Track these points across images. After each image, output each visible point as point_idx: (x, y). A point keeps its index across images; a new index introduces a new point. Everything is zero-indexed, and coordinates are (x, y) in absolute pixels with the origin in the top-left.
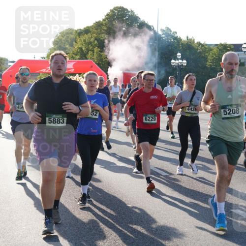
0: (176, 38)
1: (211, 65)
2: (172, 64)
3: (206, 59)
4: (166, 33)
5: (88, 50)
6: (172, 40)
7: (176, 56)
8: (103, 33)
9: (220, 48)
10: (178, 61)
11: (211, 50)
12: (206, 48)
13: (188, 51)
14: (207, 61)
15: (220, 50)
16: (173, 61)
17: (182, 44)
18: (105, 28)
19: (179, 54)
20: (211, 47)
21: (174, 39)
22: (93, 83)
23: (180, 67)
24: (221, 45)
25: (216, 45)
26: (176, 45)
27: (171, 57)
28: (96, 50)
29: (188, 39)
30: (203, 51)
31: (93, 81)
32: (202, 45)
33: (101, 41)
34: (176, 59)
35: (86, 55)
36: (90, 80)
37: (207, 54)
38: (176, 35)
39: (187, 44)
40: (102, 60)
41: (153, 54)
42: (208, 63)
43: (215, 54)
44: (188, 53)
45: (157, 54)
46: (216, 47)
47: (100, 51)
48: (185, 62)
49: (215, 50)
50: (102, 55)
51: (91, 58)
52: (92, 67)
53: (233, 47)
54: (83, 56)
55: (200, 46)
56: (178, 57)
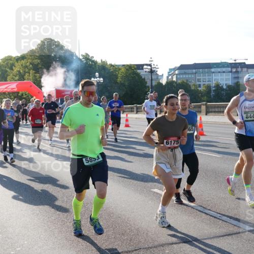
0: (93, 61)
1: (121, 81)
3: (116, 77)
4: (86, 58)
5: (25, 72)
6: (91, 63)
8: (36, 59)
11: (120, 69)
12: (116, 68)
13: (103, 71)
14: (117, 78)
15: (127, 69)
17: (98, 66)
18: (37, 55)
19: (97, 74)
20: (120, 67)
23: (98, 84)
24: (128, 65)
25: (124, 65)
26: (93, 67)
28: (32, 72)
30: (114, 71)
33: (35, 64)
35: (23, 76)
37: (117, 73)
38: (93, 59)
39: (102, 66)
42: (118, 80)
43: (123, 73)
44: (103, 73)
46: (123, 67)
47: (35, 73)
48: (102, 79)
49: (123, 70)
50: (36, 76)
51: (28, 79)
52: (31, 86)
53: (136, 67)
54: (22, 77)
55: (112, 67)
56: (96, 76)
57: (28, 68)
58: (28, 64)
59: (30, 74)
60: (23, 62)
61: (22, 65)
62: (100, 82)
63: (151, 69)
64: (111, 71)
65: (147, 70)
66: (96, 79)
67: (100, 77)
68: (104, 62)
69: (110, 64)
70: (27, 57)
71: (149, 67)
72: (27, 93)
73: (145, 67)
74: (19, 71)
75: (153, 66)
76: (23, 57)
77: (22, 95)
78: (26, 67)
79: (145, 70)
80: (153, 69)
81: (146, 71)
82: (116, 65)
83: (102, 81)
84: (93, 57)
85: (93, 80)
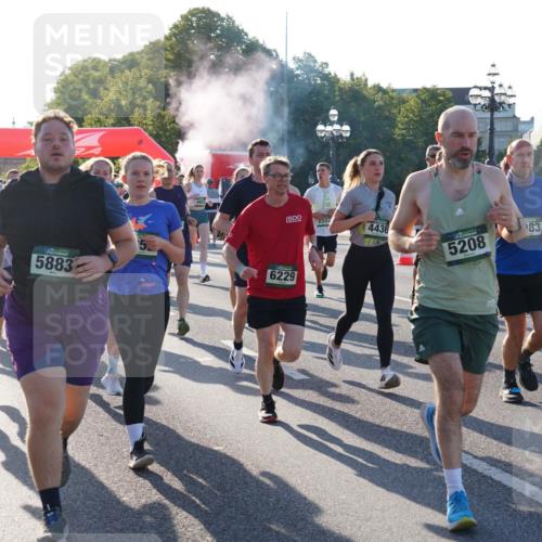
0: (326, 77)
1: (403, 135)
2: (319, 134)
3: (391, 121)
4: (305, 66)
6: (319, 82)
7: (328, 117)
9: (423, 97)
10: (333, 128)
11: (404, 102)
12: (392, 98)
13: (353, 104)
14: (394, 126)
15: (423, 101)
16: (320, 127)
17: (340, 89)
18: (171, 57)
19: (333, 112)
20: (405, 95)
21: (322, 79)
22: (143, 178)
23: (336, 140)
24: (426, 90)
25: (415, 90)
26: (326, 92)
27: (317, 118)
29: (352, 79)
30: (386, 105)
31: (142, 174)
32: (385, 92)
34: (326, 122)
36: (135, 173)
37: (395, 111)
38: (326, 71)
39: (351, 89)
40: (163, 127)
41: (277, 111)
42: (397, 131)
43: (413, 112)
44: (353, 110)
45: (286, 110)
46: (415, 95)
48: (347, 128)
49: (412, 103)
50: (164, 117)
51: (140, 124)
52: (140, 142)
53: (450, 94)
54: (123, 119)
55: (380, 94)
56: (332, 119)
62: (341, 136)
63: (492, 99)
64: (376, 104)
65: (479, 100)
66: (329, 128)
67: (340, 122)
69: (374, 86)
71: (487, 94)
73: (474, 92)
75: (497, 91)
76: (131, 62)
79: (472, 101)
80: (497, 98)
81: (475, 105)
82: (393, 91)
83: (348, 134)
84: (327, 64)
85: (322, 131)
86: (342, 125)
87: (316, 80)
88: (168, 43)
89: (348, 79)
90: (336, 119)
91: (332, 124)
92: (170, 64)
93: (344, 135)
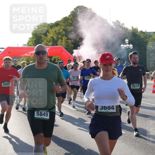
4: (117, 25)
13: (133, 37)
17: (129, 32)
19: (127, 40)
21: (122, 29)
28: (64, 38)
30: (145, 37)
33: (68, 31)
35: (57, 42)
38: (124, 26)
40: (69, 46)
48: (131, 46)
50: (68, 42)
51: (61, 45)
52: (62, 51)
54: (55, 43)
55: (143, 34)
56: (126, 43)
57: (61, 35)
58: (61, 31)
59: (62, 40)
60: (57, 29)
61: (55, 32)
62: (129, 48)
64: (141, 37)
66: (125, 46)
67: (129, 44)
68: (134, 29)
70: (60, 23)
72: (59, 58)
74: (53, 38)
76: (57, 24)
77: (55, 59)
78: (60, 33)
82: (147, 33)
83: (132, 48)
84: (124, 24)
85: (123, 47)
86: (129, 45)
87: (120, 29)
88: (69, 17)
89: (131, 29)
90: (128, 43)
91: (126, 44)
92: (70, 24)
93: (130, 48)
